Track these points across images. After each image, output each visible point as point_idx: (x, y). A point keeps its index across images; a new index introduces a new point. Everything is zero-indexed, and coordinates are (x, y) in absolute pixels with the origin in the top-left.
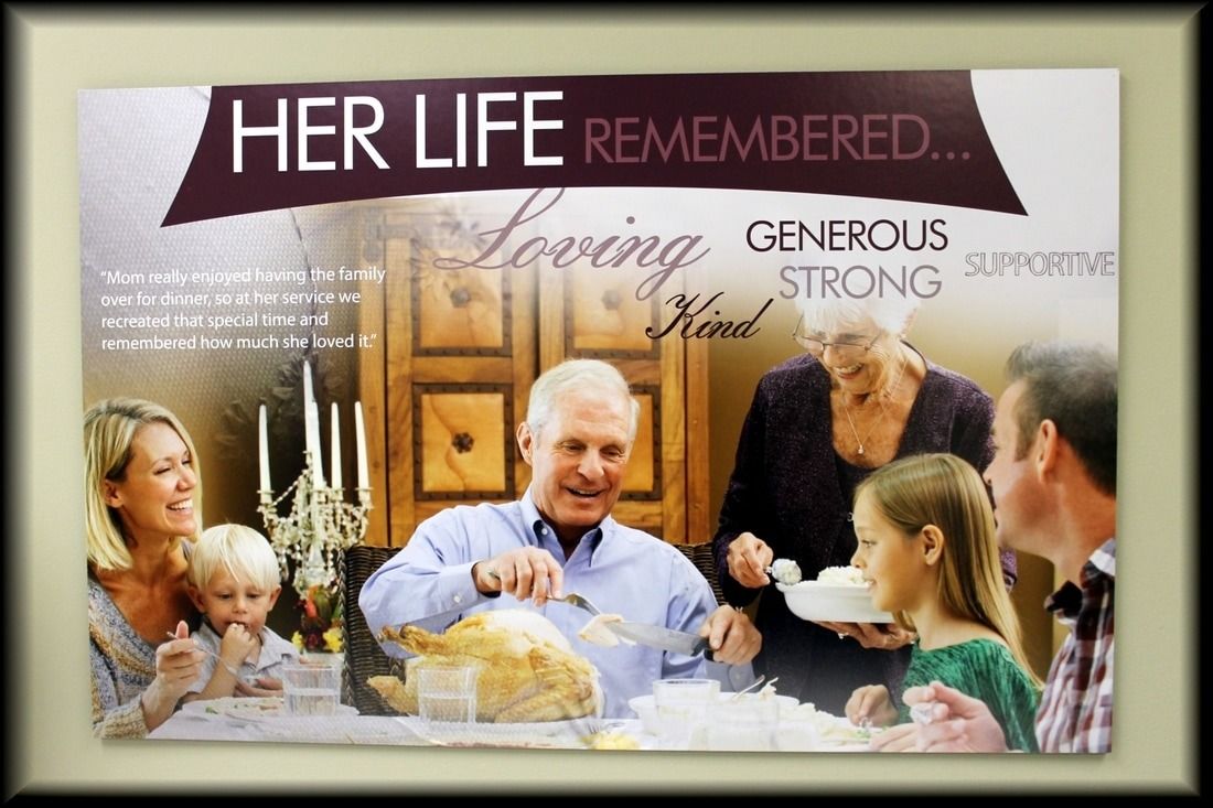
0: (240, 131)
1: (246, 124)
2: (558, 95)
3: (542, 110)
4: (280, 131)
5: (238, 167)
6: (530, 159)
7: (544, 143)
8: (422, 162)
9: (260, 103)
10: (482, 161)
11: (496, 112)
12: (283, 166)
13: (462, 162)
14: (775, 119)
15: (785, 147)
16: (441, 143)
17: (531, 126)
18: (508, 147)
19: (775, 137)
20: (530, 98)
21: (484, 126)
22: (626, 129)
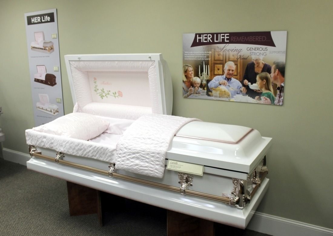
0: (198, 38)
1: (199, 37)
2: (228, 34)
3: (227, 36)
4: (202, 38)
5: (198, 41)
6: (226, 41)
7: (227, 39)
8: (215, 41)
9: (200, 35)
10: (221, 41)
11: (223, 36)
12: (202, 41)
13: (219, 41)
14: (250, 37)
15: (251, 40)
16: (217, 39)
17: (226, 37)
18: (223, 40)
19: (250, 39)
20: (226, 35)
21: (221, 38)
22: (235, 38)
